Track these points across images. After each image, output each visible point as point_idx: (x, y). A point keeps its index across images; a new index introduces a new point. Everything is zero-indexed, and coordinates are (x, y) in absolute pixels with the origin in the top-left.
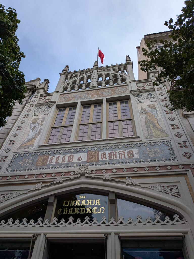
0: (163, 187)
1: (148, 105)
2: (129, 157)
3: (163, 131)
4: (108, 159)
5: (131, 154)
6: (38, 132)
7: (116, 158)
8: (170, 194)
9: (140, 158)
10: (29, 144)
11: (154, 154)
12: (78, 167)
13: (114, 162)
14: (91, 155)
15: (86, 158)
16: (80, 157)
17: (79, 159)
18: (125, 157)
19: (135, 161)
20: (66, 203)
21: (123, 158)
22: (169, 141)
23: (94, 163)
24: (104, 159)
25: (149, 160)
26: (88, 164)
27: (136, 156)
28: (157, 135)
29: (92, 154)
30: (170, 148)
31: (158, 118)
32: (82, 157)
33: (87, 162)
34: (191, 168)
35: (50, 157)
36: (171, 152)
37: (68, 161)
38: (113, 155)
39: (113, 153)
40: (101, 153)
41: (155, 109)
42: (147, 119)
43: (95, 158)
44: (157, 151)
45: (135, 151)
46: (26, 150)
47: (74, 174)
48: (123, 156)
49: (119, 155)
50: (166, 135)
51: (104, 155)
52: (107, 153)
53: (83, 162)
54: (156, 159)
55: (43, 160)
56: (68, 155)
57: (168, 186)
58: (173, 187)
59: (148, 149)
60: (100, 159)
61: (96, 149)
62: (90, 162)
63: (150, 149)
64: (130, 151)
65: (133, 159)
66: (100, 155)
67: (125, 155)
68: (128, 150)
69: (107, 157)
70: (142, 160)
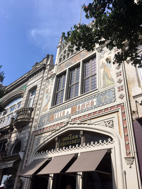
0: (106, 122)
2: (91, 105)
3: (112, 80)
5: (92, 103)
6: (49, 99)
7: (85, 108)
8: (108, 126)
9: (97, 105)
10: (46, 108)
11: (105, 100)
12: (67, 118)
13: (83, 111)
14: (73, 109)
15: (71, 111)
16: (68, 111)
18: (89, 106)
19: (94, 107)
20: (64, 140)
21: (88, 107)
22: (114, 87)
23: (74, 114)
24: (79, 110)
25: (101, 105)
27: (95, 104)
28: (108, 84)
30: (114, 93)
33: (71, 114)
34: (121, 106)
35: (55, 114)
36: (114, 96)
37: (63, 115)
38: (84, 106)
39: (84, 104)
42: (104, 71)
43: (75, 110)
44: (106, 97)
45: (95, 100)
46: (45, 112)
47: (64, 123)
48: (88, 105)
49: (86, 105)
50: (113, 83)
51: (79, 107)
52: (81, 105)
53: (69, 114)
54: (105, 104)
55: (52, 117)
56: (62, 111)
57: (108, 121)
58: (110, 122)
59: (101, 97)
60: (77, 111)
61: (75, 104)
63: (103, 97)
64: (92, 101)
65: (93, 106)
66: (77, 107)
67: (89, 104)
68: (91, 101)
69: (81, 108)
70: (97, 106)
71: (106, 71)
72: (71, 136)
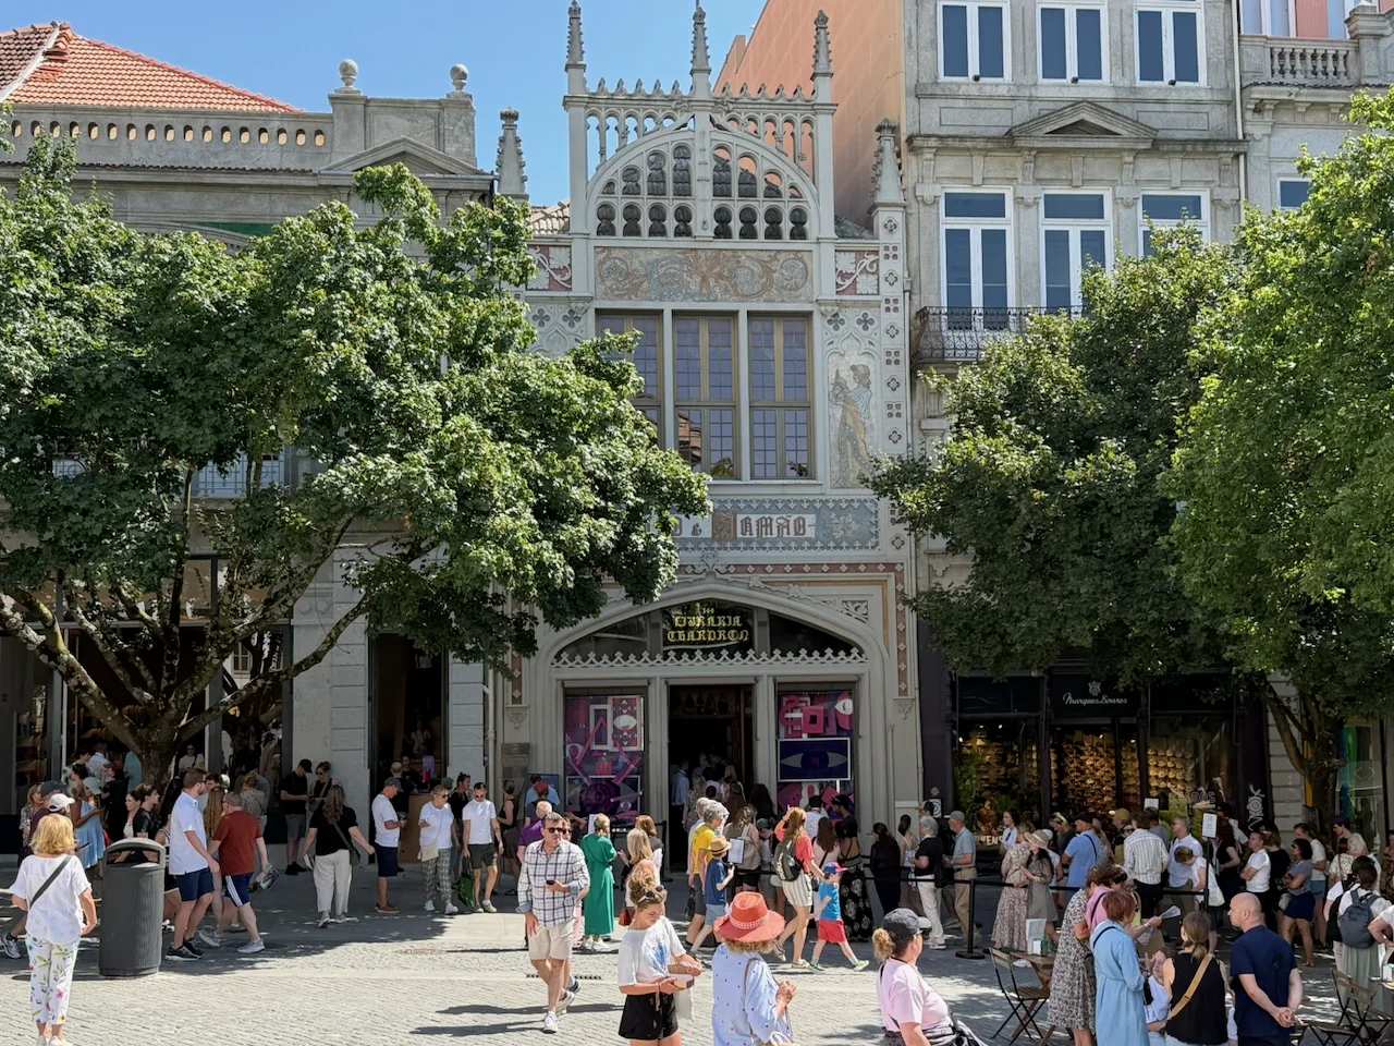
0: (847, 602)
1: (853, 368)
2: (796, 534)
4: (755, 536)
5: (800, 526)
7: (771, 534)
8: (855, 616)
9: (817, 538)
11: (844, 530)
12: (697, 553)
13: (767, 545)
14: (721, 523)
15: (710, 528)
16: (697, 525)
17: (696, 529)
18: (788, 533)
19: (806, 544)
21: (785, 535)
22: (876, 501)
23: (729, 545)
24: (748, 536)
25: (832, 544)
26: (716, 545)
27: (810, 533)
28: (858, 478)
29: (723, 519)
30: (873, 519)
31: (868, 422)
32: (701, 527)
33: (713, 538)
34: (895, 571)
36: (873, 530)
38: (766, 526)
39: (766, 519)
40: (740, 517)
41: (868, 386)
42: (844, 423)
43: (729, 531)
44: (849, 523)
45: (810, 519)
47: (693, 573)
48: (785, 530)
49: (778, 527)
51: (746, 522)
52: (754, 518)
53: (705, 540)
54: (844, 544)
57: (853, 602)
58: (860, 604)
59: (833, 515)
60: (739, 535)
61: (729, 506)
62: (719, 541)
63: (838, 517)
64: (799, 518)
65: (802, 541)
66: (739, 524)
67: (788, 528)
68: (795, 516)
69: (754, 531)
70: (819, 544)
71: (849, 421)
72: (710, 615)
